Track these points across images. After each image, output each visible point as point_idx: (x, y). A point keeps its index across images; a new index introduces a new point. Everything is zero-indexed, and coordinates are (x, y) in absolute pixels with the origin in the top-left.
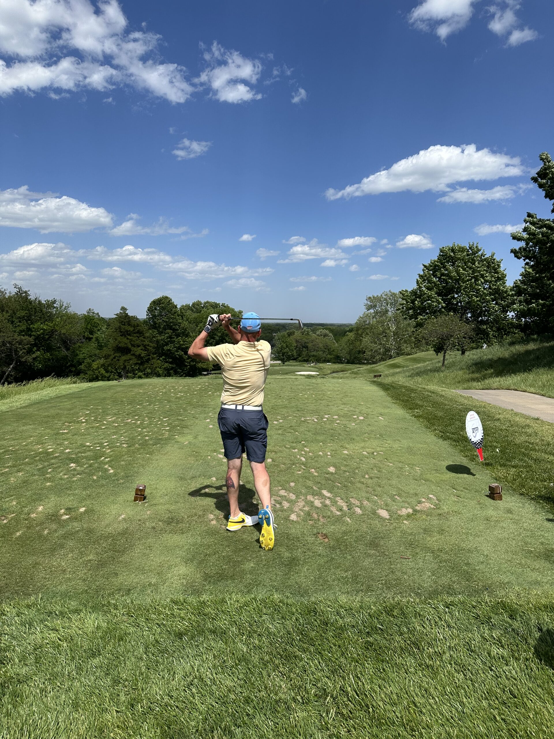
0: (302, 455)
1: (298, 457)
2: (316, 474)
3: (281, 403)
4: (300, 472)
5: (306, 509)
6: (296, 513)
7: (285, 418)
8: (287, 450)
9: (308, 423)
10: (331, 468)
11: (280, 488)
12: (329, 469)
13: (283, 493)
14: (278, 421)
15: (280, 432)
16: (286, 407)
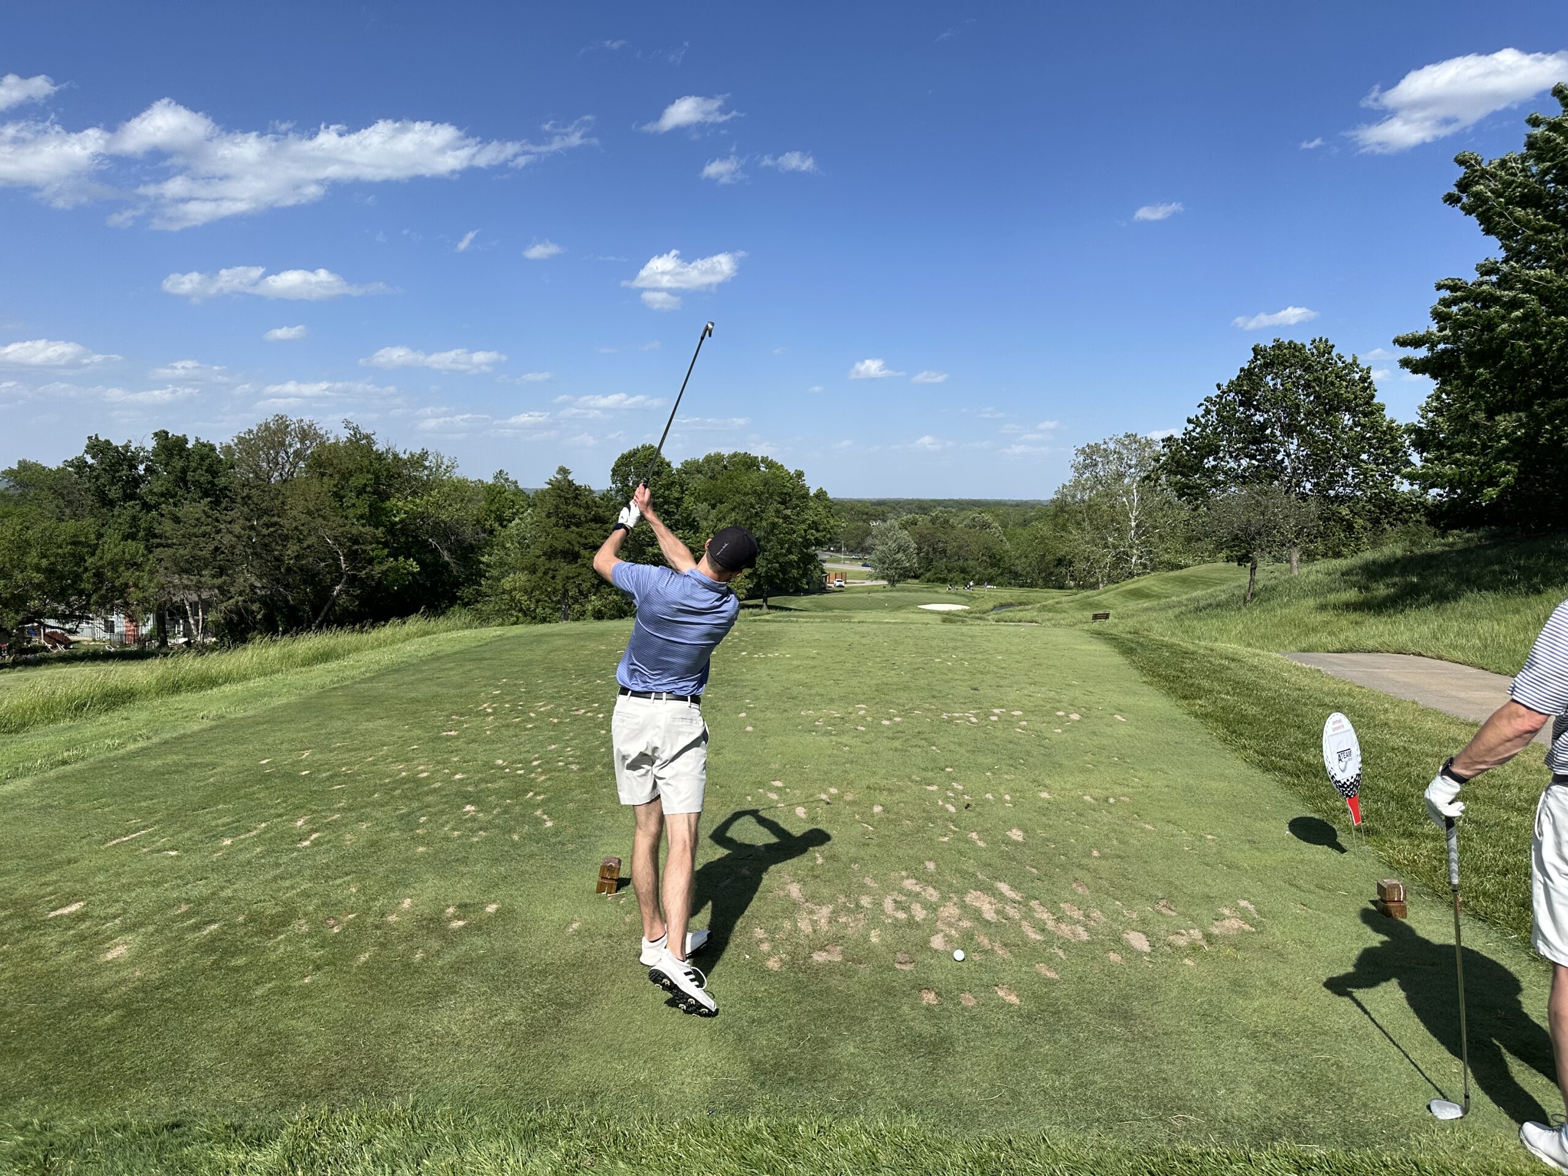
0: (947, 799)
1: (940, 803)
2: (981, 844)
3: (895, 680)
4: (946, 839)
5: (966, 924)
6: (940, 935)
7: (906, 713)
8: (915, 788)
9: (957, 725)
10: (1014, 831)
11: (904, 873)
12: (1008, 833)
13: (909, 884)
14: (890, 719)
15: (897, 744)
16: (906, 688)
